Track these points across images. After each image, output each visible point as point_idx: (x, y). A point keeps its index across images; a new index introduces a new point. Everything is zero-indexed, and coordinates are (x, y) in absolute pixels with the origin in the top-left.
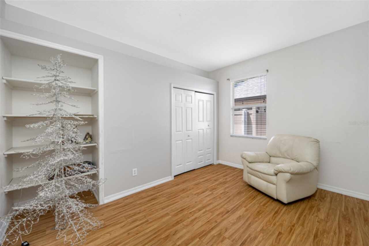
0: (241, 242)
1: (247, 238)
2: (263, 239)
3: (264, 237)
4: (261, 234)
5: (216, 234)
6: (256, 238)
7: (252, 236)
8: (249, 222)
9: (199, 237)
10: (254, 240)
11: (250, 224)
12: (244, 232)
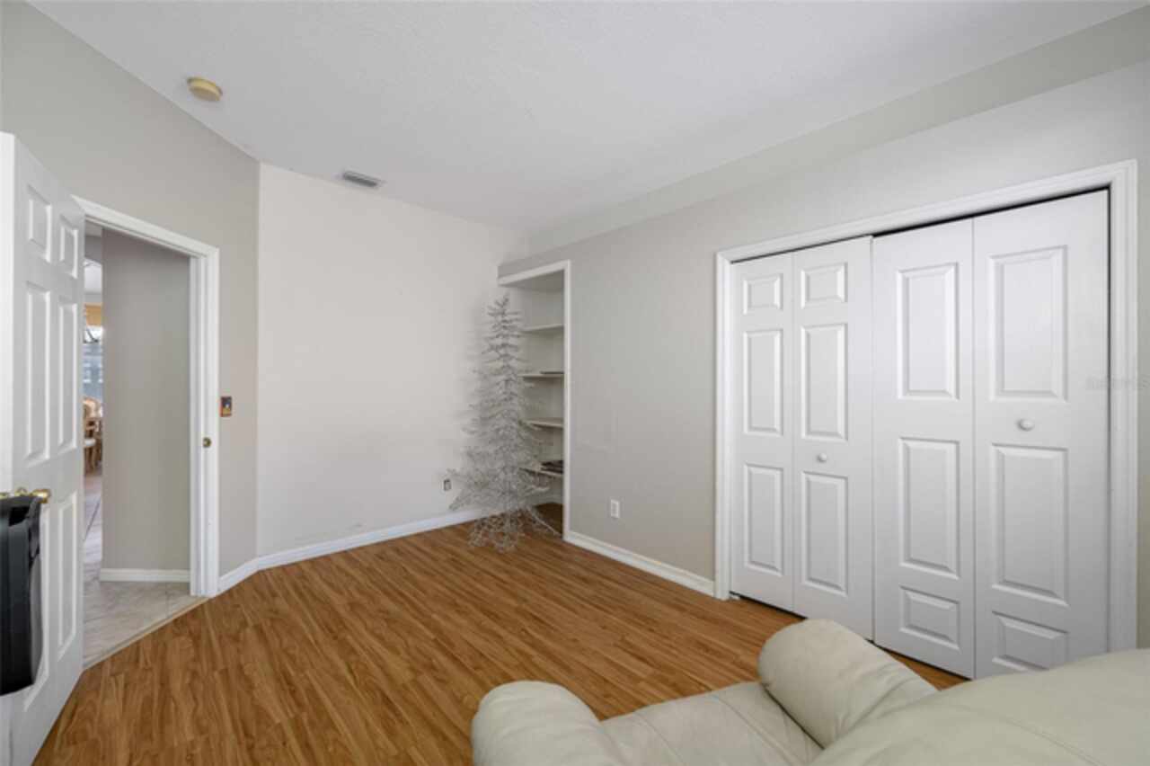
0: (392, 700)
1: (398, 715)
2: (377, 748)
3: (382, 755)
4: (394, 752)
5: (434, 661)
6: (391, 733)
7: (398, 727)
8: (453, 738)
9: (439, 640)
10: (384, 727)
11: (445, 738)
12: (419, 712)
